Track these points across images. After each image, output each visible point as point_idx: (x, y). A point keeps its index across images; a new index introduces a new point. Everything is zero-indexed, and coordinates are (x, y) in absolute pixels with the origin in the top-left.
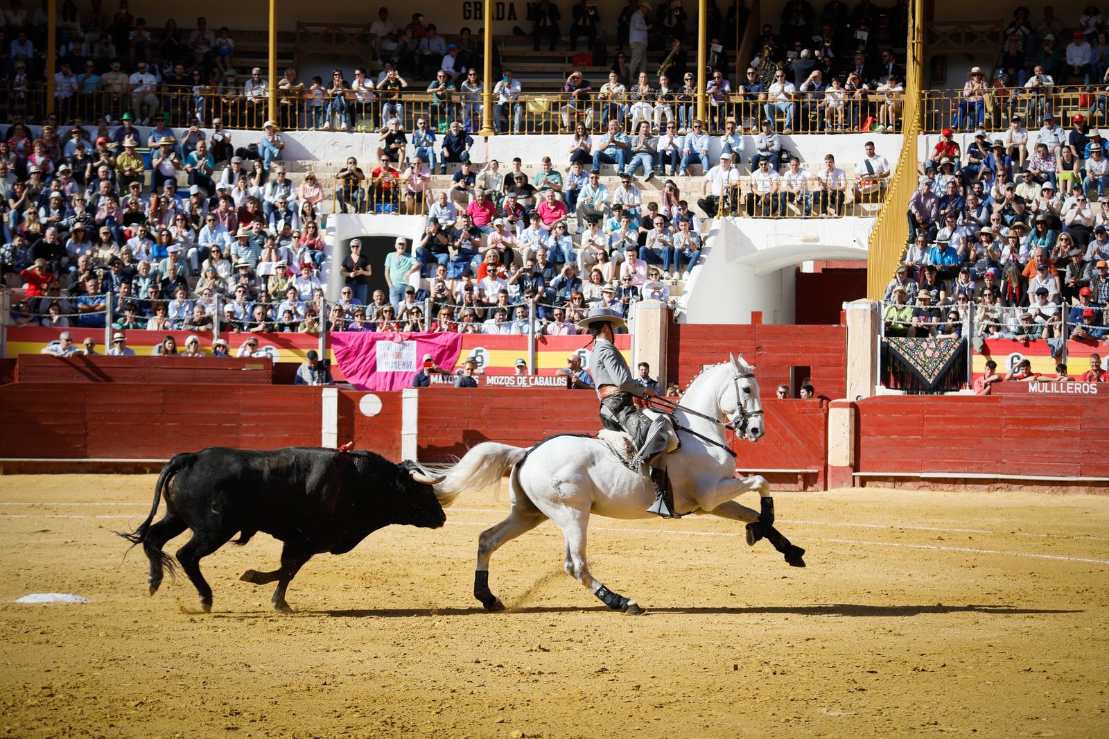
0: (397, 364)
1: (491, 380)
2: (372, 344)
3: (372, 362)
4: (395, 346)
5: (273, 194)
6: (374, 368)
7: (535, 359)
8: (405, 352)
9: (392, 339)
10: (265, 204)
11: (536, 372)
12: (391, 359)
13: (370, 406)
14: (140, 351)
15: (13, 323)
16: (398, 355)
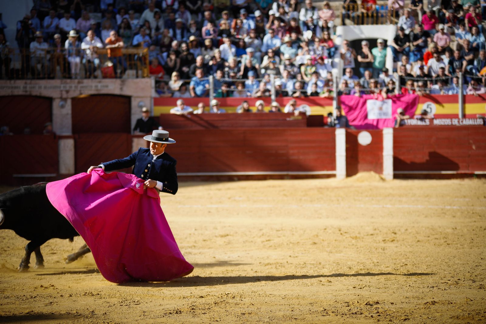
0: (380, 114)
1: (437, 122)
2: (365, 103)
3: (365, 114)
4: (379, 103)
5: (305, 15)
6: (366, 117)
7: (463, 109)
8: (385, 107)
9: (377, 99)
10: (301, 22)
11: (464, 116)
12: (376, 111)
13: (364, 138)
14: (230, 111)
15: (157, 96)
16: (381, 109)
